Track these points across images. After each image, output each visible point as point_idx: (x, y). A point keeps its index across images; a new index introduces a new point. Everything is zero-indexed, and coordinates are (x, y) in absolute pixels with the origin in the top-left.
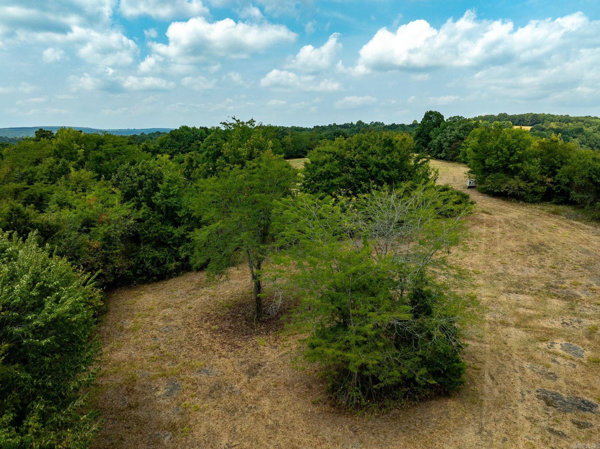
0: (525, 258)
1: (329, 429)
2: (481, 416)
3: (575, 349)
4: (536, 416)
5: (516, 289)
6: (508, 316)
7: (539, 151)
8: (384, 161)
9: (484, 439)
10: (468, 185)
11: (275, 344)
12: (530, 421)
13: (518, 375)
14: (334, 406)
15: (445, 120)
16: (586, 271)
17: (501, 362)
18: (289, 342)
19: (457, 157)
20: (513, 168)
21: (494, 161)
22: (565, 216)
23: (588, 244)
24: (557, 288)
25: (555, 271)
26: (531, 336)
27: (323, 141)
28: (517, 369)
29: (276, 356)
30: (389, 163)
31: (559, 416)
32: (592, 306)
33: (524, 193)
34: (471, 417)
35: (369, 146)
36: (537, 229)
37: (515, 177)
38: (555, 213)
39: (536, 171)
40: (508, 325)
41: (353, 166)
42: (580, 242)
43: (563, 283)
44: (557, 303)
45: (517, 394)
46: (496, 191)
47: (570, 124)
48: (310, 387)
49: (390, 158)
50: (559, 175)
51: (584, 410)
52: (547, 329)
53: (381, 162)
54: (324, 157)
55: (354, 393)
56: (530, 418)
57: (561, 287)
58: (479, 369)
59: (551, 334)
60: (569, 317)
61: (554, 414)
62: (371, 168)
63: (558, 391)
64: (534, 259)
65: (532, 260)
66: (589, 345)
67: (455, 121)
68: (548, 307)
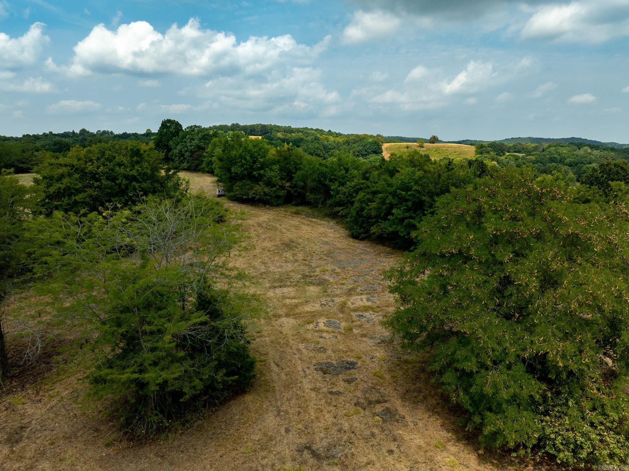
0: (281, 256)
1: (133, 465)
2: (276, 400)
3: (334, 323)
4: (318, 385)
5: (279, 284)
6: (278, 309)
7: (277, 158)
8: (134, 173)
9: (283, 418)
10: (217, 193)
11: (38, 398)
12: (315, 391)
13: (297, 356)
14: (131, 440)
15: (184, 129)
16: (329, 259)
17: (281, 349)
18: (56, 390)
19: (200, 167)
20: (257, 175)
21: (239, 169)
22: (305, 215)
23: (326, 237)
24: (311, 277)
25: (307, 263)
26: (300, 321)
27: (40, 152)
28: (295, 351)
29: (43, 411)
30: (139, 175)
31: (334, 380)
32: (339, 286)
33: (269, 198)
34: (268, 404)
35: (114, 157)
36: (285, 228)
37: (260, 183)
38: (297, 213)
39: (276, 177)
40: (279, 316)
41: (97, 180)
42: (320, 235)
43: (314, 272)
44: (313, 290)
45: (300, 373)
46: (244, 197)
47: (293, 134)
48: (97, 430)
49: (139, 169)
50: (296, 179)
51: (349, 369)
52: (310, 312)
53: (131, 173)
54: (60, 171)
55: (154, 418)
56: (314, 389)
57: (314, 275)
58: (264, 361)
59: (315, 316)
60: (324, 298)
61: (330, 379)
62: (120, 181)
63: (329, 360)
64: (288, 255)
65: (287, 256)
66: (343, 318)
67: (193, 131)
68: (308, 294)
